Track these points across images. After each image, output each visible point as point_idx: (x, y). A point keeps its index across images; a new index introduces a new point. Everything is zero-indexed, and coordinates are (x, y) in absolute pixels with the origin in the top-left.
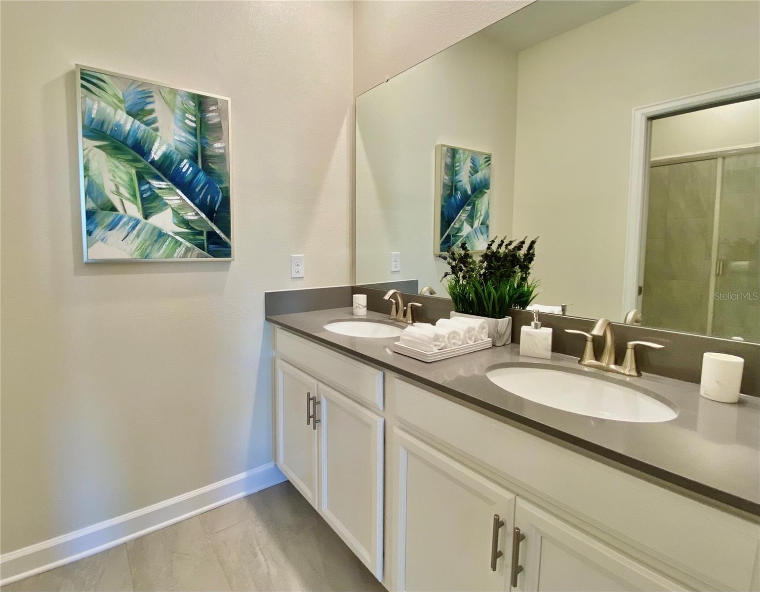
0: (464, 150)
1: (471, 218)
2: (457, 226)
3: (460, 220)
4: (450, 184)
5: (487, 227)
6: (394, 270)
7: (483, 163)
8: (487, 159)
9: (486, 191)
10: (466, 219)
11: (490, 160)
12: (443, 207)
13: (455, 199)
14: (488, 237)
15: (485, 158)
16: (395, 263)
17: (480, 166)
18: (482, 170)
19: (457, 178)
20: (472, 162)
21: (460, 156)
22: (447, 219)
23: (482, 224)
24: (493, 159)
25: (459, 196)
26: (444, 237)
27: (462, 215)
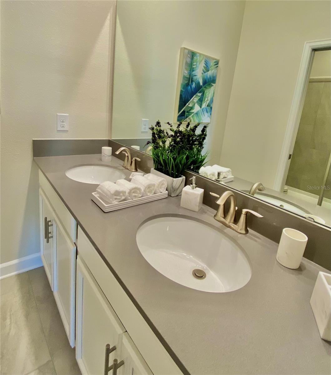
0: (200, 54)
1: (201, 101)
2: (191, 105)
3: (193, 101)
4: (188, 76)
5: (211, 108)
6: (143, 131)
7: (213, 65)
8: (216, 63)
9: (213, 84)
10: (197, 102)
11: (218, 64)
12: (181, 91)
13: (191, 87)
14: (211, 114)
15: (215, 62)
16: (144, 126)
17: (211, 67)
18: (211, 70)
19: (193, 73)
20: (205, 63)
21: (197, 58)
22: (184, 101)
23: (207, 106)
24: (220, 63)
25: (194, 85)
26: (181, 112)
27: (195, 99)
